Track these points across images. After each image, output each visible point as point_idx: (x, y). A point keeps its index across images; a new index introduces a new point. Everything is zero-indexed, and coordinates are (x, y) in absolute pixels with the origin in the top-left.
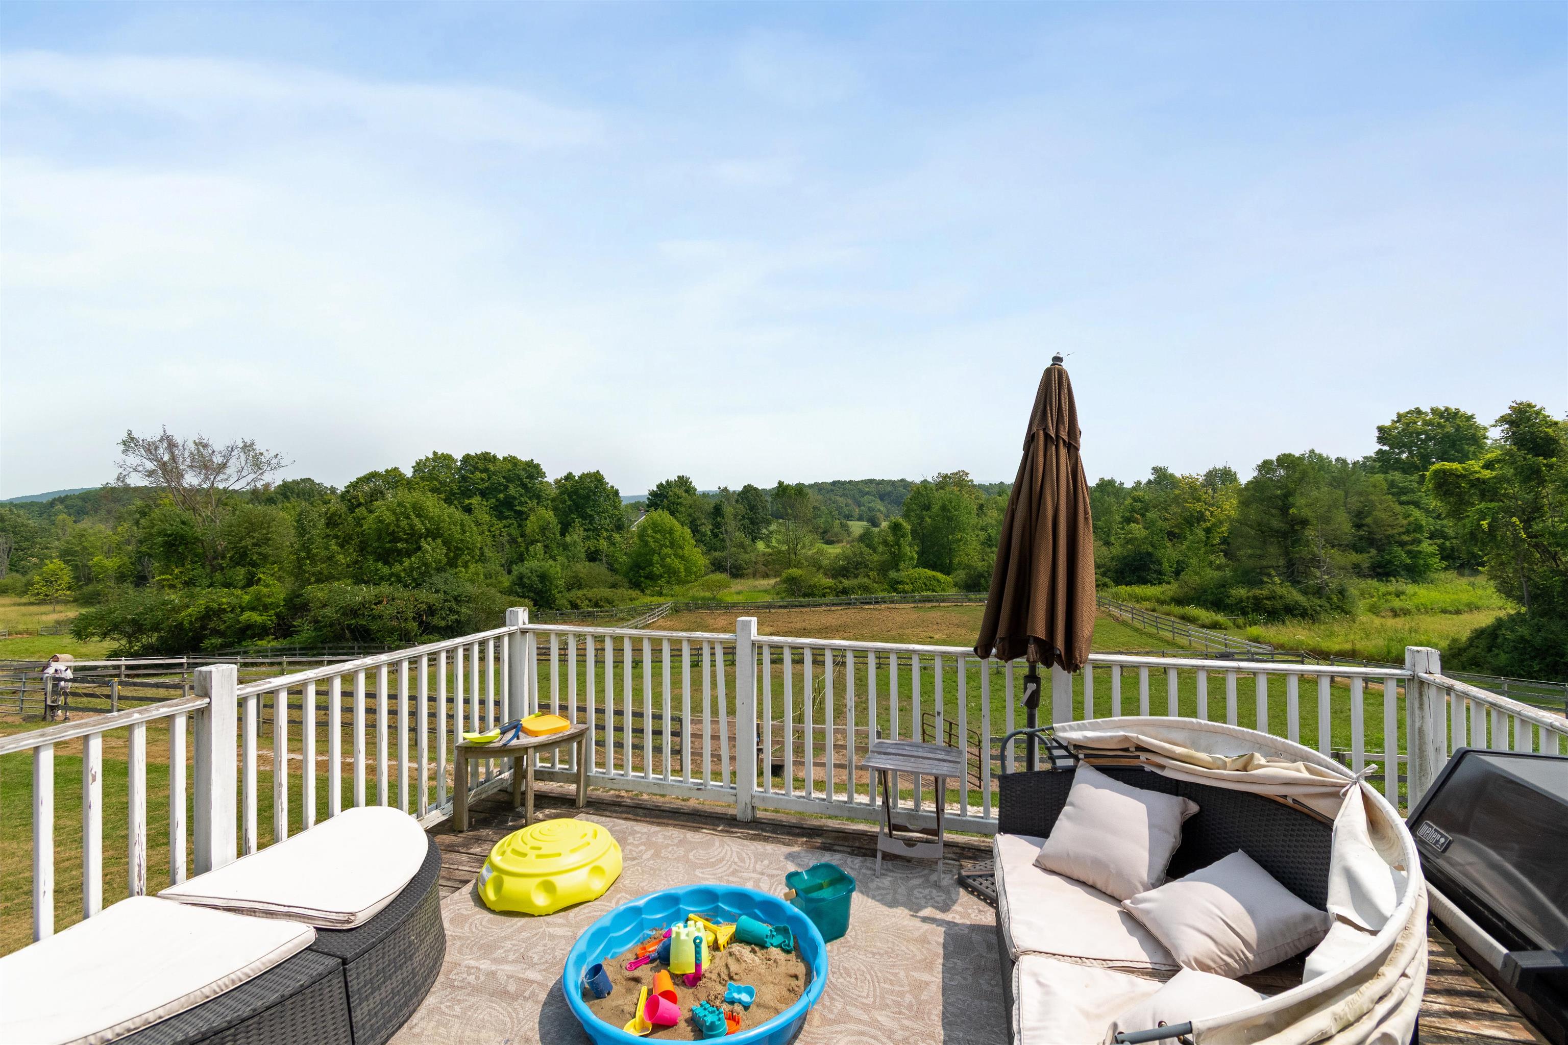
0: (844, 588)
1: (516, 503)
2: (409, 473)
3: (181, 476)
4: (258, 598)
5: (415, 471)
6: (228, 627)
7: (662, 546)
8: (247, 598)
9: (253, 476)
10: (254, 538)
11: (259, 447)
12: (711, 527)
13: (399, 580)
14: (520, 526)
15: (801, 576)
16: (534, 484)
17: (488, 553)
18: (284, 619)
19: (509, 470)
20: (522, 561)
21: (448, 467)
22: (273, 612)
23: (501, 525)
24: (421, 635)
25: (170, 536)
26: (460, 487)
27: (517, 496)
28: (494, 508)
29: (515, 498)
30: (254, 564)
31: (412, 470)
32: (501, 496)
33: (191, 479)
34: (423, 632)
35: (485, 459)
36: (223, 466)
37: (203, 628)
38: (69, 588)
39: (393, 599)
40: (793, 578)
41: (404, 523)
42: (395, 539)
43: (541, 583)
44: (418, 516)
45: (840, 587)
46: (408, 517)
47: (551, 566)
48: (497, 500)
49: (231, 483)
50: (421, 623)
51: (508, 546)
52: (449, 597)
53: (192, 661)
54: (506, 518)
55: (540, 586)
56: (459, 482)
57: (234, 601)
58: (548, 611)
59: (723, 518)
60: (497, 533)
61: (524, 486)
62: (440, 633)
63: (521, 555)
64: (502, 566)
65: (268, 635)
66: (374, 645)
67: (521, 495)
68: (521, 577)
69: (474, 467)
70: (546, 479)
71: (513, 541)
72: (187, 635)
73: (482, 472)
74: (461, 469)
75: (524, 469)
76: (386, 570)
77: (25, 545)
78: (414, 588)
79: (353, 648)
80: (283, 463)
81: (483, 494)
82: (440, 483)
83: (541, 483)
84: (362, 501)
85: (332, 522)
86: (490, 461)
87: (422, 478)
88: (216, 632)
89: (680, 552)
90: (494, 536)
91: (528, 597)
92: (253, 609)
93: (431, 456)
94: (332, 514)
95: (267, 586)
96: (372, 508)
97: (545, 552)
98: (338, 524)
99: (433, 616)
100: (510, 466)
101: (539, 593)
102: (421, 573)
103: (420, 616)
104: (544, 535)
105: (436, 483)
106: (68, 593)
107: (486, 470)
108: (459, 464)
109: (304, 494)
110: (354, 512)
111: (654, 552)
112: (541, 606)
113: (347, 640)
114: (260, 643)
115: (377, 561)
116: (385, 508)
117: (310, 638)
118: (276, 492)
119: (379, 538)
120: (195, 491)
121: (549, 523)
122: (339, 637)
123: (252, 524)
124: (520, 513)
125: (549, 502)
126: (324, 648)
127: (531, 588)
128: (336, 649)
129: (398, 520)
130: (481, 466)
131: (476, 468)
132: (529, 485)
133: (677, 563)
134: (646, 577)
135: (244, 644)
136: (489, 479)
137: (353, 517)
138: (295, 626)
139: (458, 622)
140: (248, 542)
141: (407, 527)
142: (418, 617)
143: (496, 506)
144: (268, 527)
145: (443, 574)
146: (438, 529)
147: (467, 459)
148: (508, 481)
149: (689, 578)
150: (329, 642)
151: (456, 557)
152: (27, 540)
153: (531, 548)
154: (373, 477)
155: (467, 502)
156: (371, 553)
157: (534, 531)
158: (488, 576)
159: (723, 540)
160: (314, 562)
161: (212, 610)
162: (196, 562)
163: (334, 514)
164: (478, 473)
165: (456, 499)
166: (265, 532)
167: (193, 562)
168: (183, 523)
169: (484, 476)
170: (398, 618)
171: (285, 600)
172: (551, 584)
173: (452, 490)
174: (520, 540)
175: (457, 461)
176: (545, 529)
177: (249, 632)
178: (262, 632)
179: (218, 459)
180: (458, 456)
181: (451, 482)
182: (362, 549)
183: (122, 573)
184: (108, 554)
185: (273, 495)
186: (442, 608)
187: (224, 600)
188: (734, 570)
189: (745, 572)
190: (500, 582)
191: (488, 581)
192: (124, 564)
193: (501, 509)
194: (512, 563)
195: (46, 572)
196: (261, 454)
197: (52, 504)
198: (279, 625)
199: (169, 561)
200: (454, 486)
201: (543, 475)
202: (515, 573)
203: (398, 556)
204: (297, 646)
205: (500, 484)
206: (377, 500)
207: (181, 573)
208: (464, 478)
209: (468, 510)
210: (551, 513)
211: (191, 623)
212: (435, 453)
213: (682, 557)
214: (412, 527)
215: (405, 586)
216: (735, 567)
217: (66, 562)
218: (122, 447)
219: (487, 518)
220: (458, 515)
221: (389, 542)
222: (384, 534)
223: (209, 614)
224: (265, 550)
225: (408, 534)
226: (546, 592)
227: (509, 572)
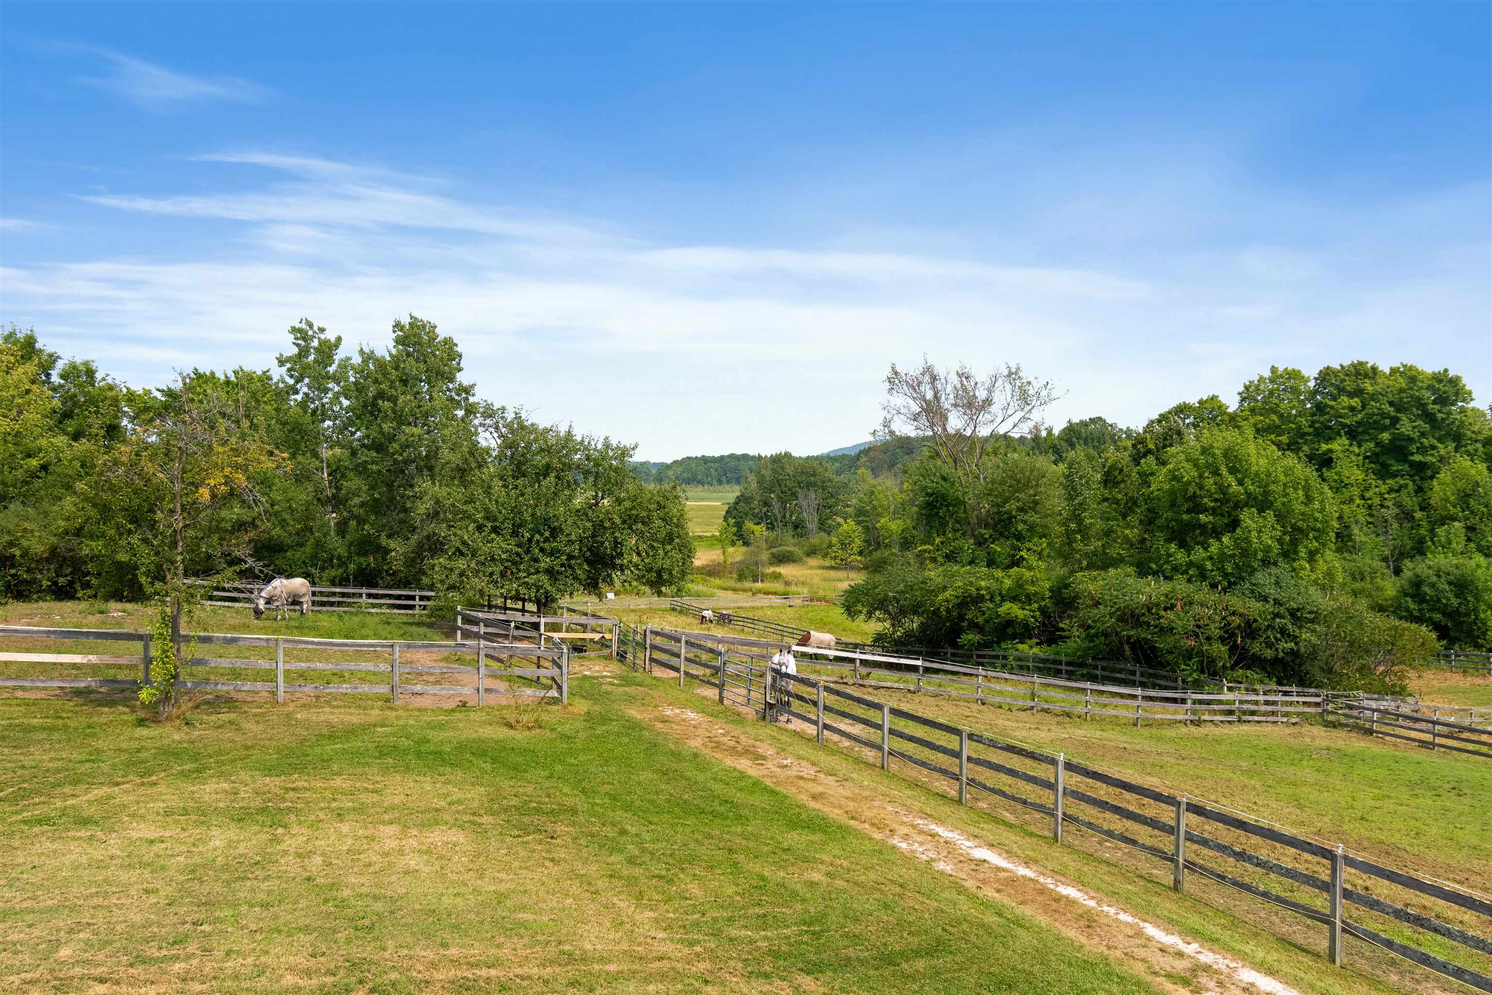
1: (1413, 448)
2: (1232, 403)
3: (944, 418)
4: (1019, 584)
5: (1243, 400)
6: (987, 621)
8: (1008, 583)
9: (1020, 414)
10: (1019, 500)
11: (1026, 374)
13: (1203, 575)
14: (1419, 490)
16: (1449, 413)
17: (1359, 535)
18: (1050, 617)
19: (1401, 390)
20: (1422, 553)
21: (1295, 390)
22: (1036, 606)
23: (1384, 488)
24: (1232, 668)
25: (932, 495)
26: (1313, 422)
27: (1416, 435)
28: (1370, 458)
29: (1411, 440)
30: (1019, 537)
31: (1238, 398)
32: (1385, 436)
33: (955, 422)
34: (1237, 663)
35: (1358, 374)
36: (988, 402)
37: (961, 617)
38: (861, 553)
39: (1191, 603)
41: (1209, 482)
42: (1197, 508)
43: (1457, 596)
44: (1233, 471)
46: (1216, 473)
47: (1478, 566)
48: (1378, 444)
49: (996, 424)
50: (1233, 649)
51: (1395, 525)
52: (1282, 610)
53: (928, 665)
54: (1394, 476)
55: (1455, 602)
56: (1313, 415)
57: (994, 586)
58: (1469, 650)
60: (1377, 501)
61: (1429, 417)
62: (1264, 669)
63: (1421, 541)
64: (1385, 559)
65: (1030, 638)
66: (1162, 673)
67: (1423, 434)
68: (1417, 583)
69: (1337, 387)
70: (1472, 405)
71: (1406, 516)
72: (944, 625)
73: (1351, 395)
74: (1315, 392)
75: (1429, 388)
76: (1181, 557)
77: (831, 501)
78: (1225, 590)
79: (1133, 673)
80: (1054, 394)
81: (1353, 434)
82: (1281, 416)
83: (1463, 411)
84: (1151, 446)
85: (1111, 478)
86: (1366, 376)
87: (1253, 411)
88: (974, 626)
90: (1370, 507)
91: (1430, 622)
92: (1014, 599)
93: (1267, 374)
94: (1111, 467)
95: (1030, 568)
96: (1164, 457)
97: (1469, 540)
98: (1118, 483)
99: (1253, 638)
100: (1402, 383)
101: (1452, 614)
102: (1237, 566)
103: (1232, 635)
104: (1466, 506)
105: (1274, 417)
106: (859, 558)
107: (1358, 392)
108: (1312, 384)
109: (1093, 439)
110: (1138, 464)
112: (1452, 641)
113: (1126, 659)
114: (1020, 646)
115: (1169, 541)
116: (1183, 457)
117: (1078, 650)
118: (1060, 438)
119: (1173, 505)
120: (959, 436)
121: (1477, 485)
122: (1116, 654)
123: (1018, 481)
124: (1421, 467)
125: (1479, 445)
126: (1096, 667)
127: (1435, 604)
128: (1114, 670)
129: (1201, 476)
130: (1349, 386)
131: (1341, 390)
132: (1439, 415)
135: (1003, 645)
136: (1364, 407)
137: (1138, 473)
138: (1063, 630)
139: (1294, 653)
140: (1012, 506)
141: (1213, 489)
142: (1228, 636)
143: (1376, 455)
144: (1037, 485)
145: (1273, 570)
146: (1266, 493)
147: (1325, 376)
148: (1398, 410)
150: (1103, 659)
151: (1294, 543)
152: (832, 496)
153: (1441, 531)
154: (1182, 411)
155: (1324, 447)
156: (1161, 529)
157: (1447, 500)
158: (1357, 576)
160: (1086, 538)
161: (970, 596)
162: (958, 530)
163: (1113, 467)
164: (1345, 398)
165: (1306, 443)
166: (1032, 492)
167: (955, 531)
168: (944, 479)
169: (1355, 402)
170: (1197, 635)
171: (1051, 590)
172: (1477, 600)
173: (1299, 427)
174: (1418, 515)
175: (1308, 380)
176: (1469, 496)
177: (1010, 631)
178: (1023, 632)
179: (981, 394)
180: (1311, 371)
181: (1299, 414)
182: (1150, 521)
183: (905, 538)
184: (894, 516)
185: (1057, 442)
186: (1268, 627)
187: (983, 584)
190: (1379, 589)
191: (1358, 585)
192: (907, 528)
193: (1384, 458)
194: (1402, 555)
195: (842, 534)
196: (1029, 383)
197: (858, 457)
198: (1044, 624)
199: (931, 527)
200: (1304, 422)
201: (1467, 396)
202: (1407, 574)
203: (1201, 534)
204: (1064, 658)
205: (1384, 415)
206: (1171, 445)
207: (942, 543)
208: (1320, 408)
209: (1325, 462)
210: (1482, 467)
211: (948, 611)
212: (1273, 370)
214: (1223, 489)
215: (1213, 586)
217: (858, 523)
218: (887, 386)
219: (1358, 475)
220: (1303, 471)
221: (1189, 511)
222: (1180, 500)
223: (968, 601)
224: (1033, 518)
225: (1216, 500)
226: (1467, 615)
227: (1397, 572)
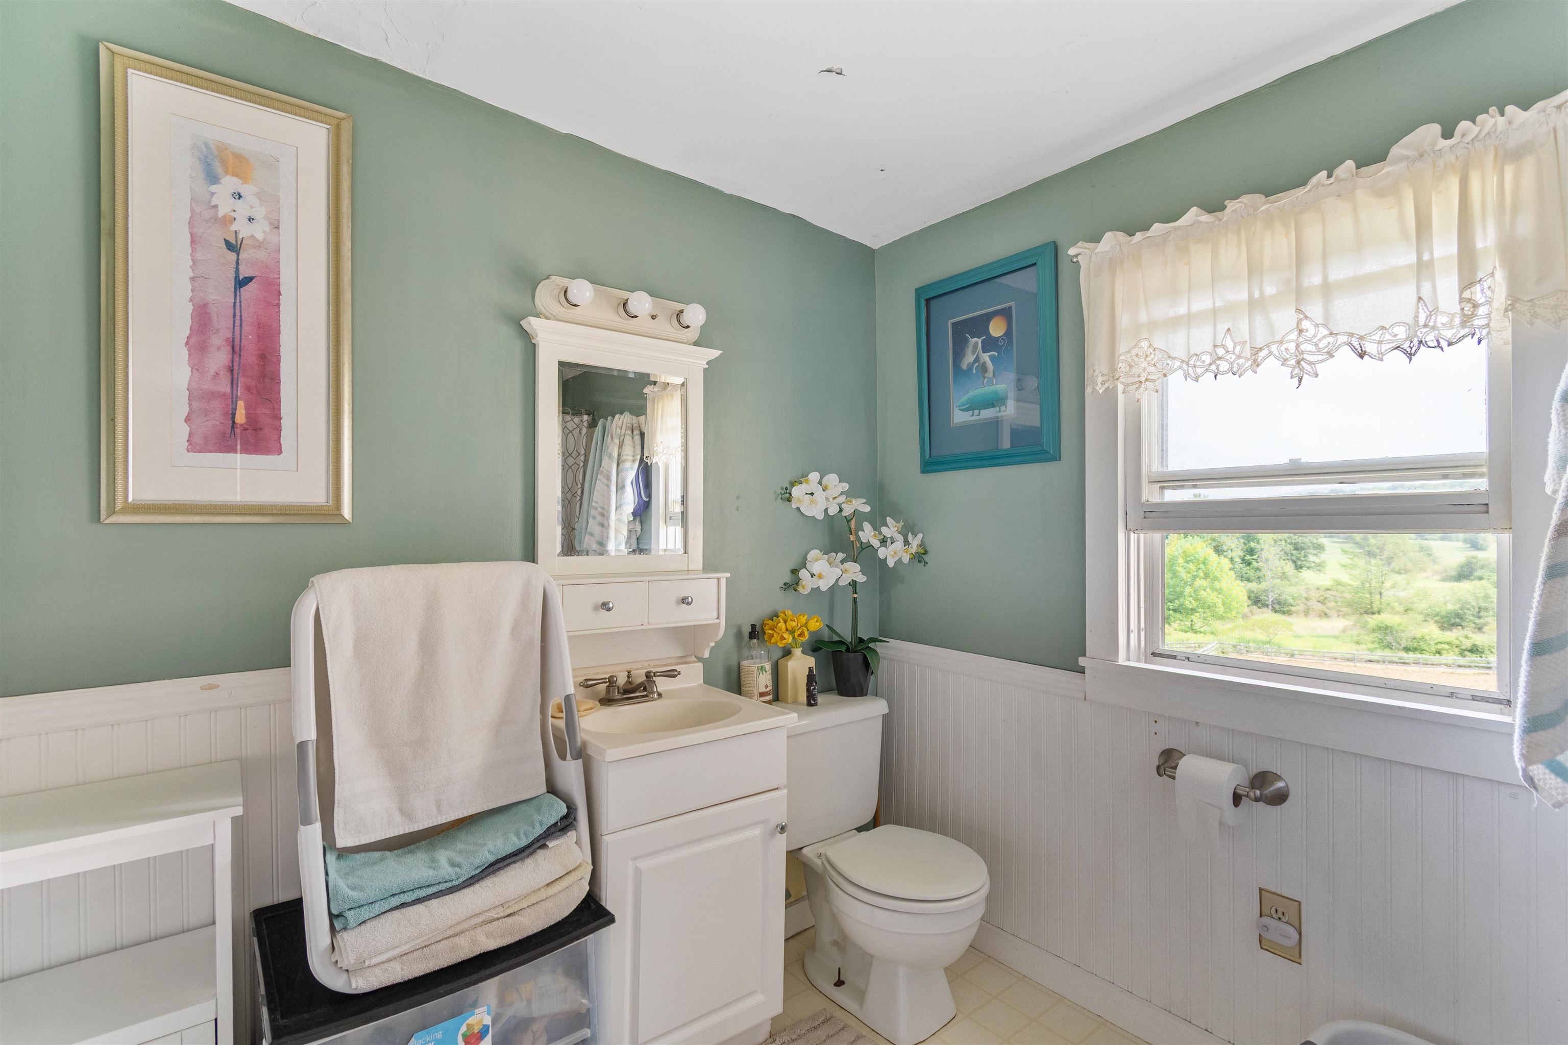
0: (1474, 645)
7: (1195, 578)
12: (1241, 554)
15: (1399, 625)
40: (1387, 627)
45: (1467, 644)
59: (1258, 542)
89: (1217, 585)
111: (1186, 583)
133: (1210, 597)
134: (1175, 611)
149: (1228, 615)
159: (1258, 569)
188: (1277, 607)
189: (1293, 609)
213: (1219, 591)
216: (1279, 603)
